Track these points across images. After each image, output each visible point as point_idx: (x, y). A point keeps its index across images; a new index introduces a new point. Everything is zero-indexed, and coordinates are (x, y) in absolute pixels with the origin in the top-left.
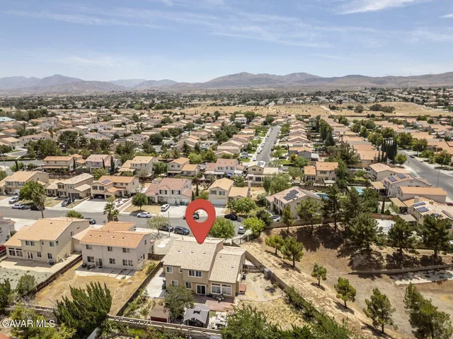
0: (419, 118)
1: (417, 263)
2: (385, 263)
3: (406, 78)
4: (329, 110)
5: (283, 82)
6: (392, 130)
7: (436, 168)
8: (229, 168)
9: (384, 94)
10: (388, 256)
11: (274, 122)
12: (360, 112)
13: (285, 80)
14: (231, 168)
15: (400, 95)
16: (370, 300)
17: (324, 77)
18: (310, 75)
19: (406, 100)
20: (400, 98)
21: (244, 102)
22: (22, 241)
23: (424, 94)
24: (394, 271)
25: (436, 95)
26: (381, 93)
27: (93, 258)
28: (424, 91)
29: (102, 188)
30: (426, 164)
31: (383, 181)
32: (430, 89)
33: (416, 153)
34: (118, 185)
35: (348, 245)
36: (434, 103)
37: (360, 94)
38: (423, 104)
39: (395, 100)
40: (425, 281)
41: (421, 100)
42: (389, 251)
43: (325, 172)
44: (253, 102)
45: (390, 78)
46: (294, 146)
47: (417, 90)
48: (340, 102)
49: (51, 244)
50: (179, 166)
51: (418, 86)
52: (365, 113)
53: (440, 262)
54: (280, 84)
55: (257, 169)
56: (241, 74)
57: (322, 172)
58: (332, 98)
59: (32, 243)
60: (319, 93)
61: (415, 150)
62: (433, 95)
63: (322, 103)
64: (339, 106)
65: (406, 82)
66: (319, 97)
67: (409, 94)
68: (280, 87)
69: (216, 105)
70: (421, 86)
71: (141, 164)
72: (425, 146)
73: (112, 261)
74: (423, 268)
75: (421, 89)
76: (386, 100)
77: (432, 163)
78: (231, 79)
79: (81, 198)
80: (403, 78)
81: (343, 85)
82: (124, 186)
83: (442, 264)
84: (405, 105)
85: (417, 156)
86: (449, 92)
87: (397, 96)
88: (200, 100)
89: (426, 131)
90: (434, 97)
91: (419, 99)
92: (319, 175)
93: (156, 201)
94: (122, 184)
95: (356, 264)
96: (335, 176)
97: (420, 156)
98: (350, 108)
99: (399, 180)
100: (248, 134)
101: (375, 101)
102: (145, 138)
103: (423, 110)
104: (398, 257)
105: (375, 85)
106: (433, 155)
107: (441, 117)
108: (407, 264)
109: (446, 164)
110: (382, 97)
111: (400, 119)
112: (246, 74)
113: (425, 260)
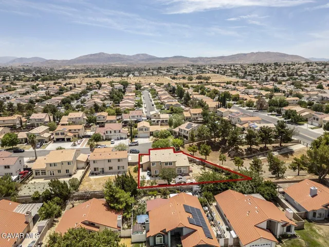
0: (228, 83)
1: (258, 151)
2: (245, 153)
3: (210, 58)
4: (171, 79)
5: (132, 60)
6: (217, 90)
7: (247, 109)
8: (139, 116)
9: (201, 69)
10: (245, 149)
11: (142, 88)
12: (191, 80)
13: (132, 58)
14: (140, 116)
15: (210, 69)
16: (252, 163)
17: (159, 57)
18: (150, 56)
19: (214, 72)
20: (211, 71)
21: (110, 74)
22: (47, 164)
23: (223, 68)
24: (249, 156)
25: (230, 69)
26: (199, 68)
27: (98, 168)
28: (223, 67)
29: (63, 134)
30: (241, 108)
31: (228, 117)
32: (226, 66)
33: (234, 102)
34: (72, 131)
35: (223, 148)
36: (231, 74)
37: (186, 69)
38: (224, 75)
39: (208, 72)
40: (264, 158)
41: (223, 72)
42: (245, 147)
43: (196, 114)
44: (117, 74)
45: (200, 58)
46: (168, 102)
47: (218, 66)
48: (176, 74)
49: (69, 163)
50: (104, 118)
51: (218, 63)
52: (194, 81)
53: (268, 149)
54: (129, 62)
55: (157, 115)
56: (100, 54)
57: (194, 114)
58: (169, 71)
59: (55, 165)
60: (160, 68)
61: (233, 101)
62: (229, 69)
63: (165, 75)
64: (176, 77)
65: (210, 61)
66: (161, 71)
67: (215, 69)
68: (130, 64)
69: (90, 77)
70: (220, 63)
71: (76, 118)
72: (239, 98)
73: (110, 168)
74: (262, 153)
75: (220, 65)
76: (203, 72)
77: (244, 107)
78: (92, 57)
79: (46, 142)
80: (208, 58)
81: (172, 62)
82: (77, 131)
83: (269, 150)
84: (215, 76)
85: (235, 104)
86: (236, 67)
87: (209, 70)
88: (73, 74)
89: (234, 90)
90: (230, 70)
91: (221, 71)
92: (193, 116)
93: (104, 138)
94: (75, 130)
95: (232, 155)
96: (202, 116)
97: (237, 104)
98: (184, 78)
99: (237, 115)
100: (132, 96)
101: (197, 73)
102: (58, 102)
103: (226, 79)
104: (249, 150)
105: (192, 63)
106: (243, 102)
107: (238, 82)
108: (254, 152)
109: (251, 107)
110: (200, 71)
111: (217, 84)
112: (104, 54)
113: (261, 149)
